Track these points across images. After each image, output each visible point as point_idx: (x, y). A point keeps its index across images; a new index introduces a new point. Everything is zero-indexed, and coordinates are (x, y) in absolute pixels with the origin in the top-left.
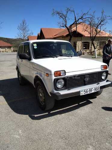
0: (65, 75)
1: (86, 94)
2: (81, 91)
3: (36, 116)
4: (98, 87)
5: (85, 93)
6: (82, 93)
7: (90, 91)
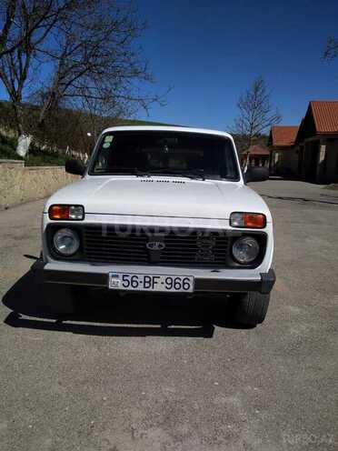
0: (83, 219)
1: (130, 288)
2: (113, 276)
3: (24, 317)
4: (182, 278)
5: (126, 283)
6: (116, 283)
7: (147, 285)
